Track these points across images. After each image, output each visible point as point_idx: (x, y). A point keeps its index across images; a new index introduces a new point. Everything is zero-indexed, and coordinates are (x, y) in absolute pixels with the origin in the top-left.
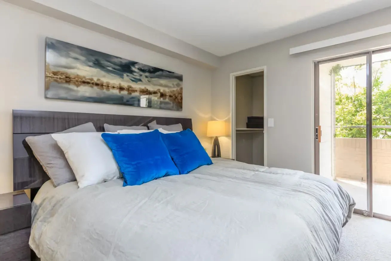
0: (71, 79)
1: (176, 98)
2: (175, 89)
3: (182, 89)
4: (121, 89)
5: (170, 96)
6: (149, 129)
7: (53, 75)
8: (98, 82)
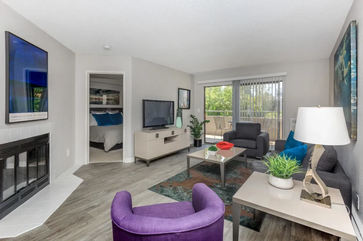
1: (117, 100)
2: (116, 97)
3: (119, 97)
4: (96, 99)
5: (114, 100)
6: (106, 112)
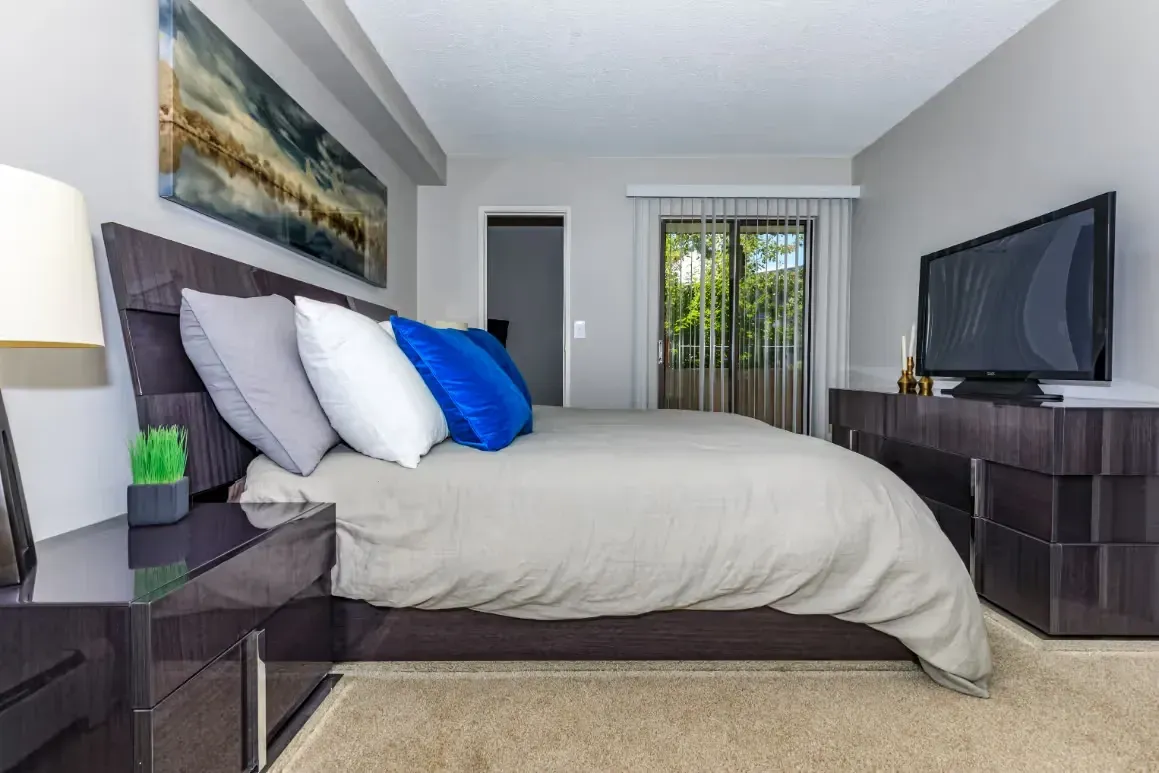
0: (220, 147)
1: (379, 248)
2: (377, 225)
3: (386, 226)
4: (302, 201)
7: (186, 121)
8: (266, 171)
